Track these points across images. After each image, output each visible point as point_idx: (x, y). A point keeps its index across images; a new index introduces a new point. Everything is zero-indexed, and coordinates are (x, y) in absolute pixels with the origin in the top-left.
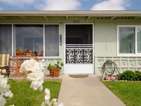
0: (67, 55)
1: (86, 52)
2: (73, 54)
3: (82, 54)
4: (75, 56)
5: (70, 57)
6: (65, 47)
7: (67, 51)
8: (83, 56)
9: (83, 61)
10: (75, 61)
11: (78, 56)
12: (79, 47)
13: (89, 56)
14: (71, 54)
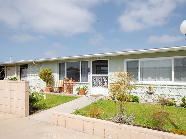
0: (92, 81)
1: (104, 79)
2: (96, 81)
3: (101, 81)
4: (97, 82)
5: (94, 83)
6: (92, 76)
7: (93, 79)
8: (102, 82)
9: (102, 86)
10: (97, 86)
11: (99, 82)
12: (100, 76)
13: (106, 82)
14: (95, 80)
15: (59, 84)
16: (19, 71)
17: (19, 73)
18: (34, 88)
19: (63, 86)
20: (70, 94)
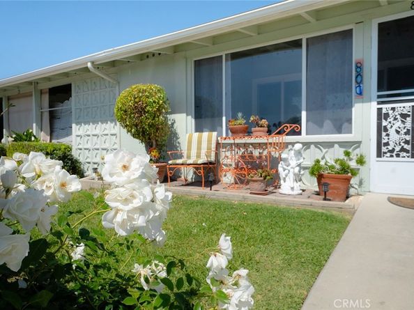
2: (408, 125)
6: (375, 100)
7: (383, 116)
14: (398, 124)
15: (199, 148)
16: (46, 109)
17: (46, 117)
18: (96, 166)
19: (217, 155)
20: (265, 192)
